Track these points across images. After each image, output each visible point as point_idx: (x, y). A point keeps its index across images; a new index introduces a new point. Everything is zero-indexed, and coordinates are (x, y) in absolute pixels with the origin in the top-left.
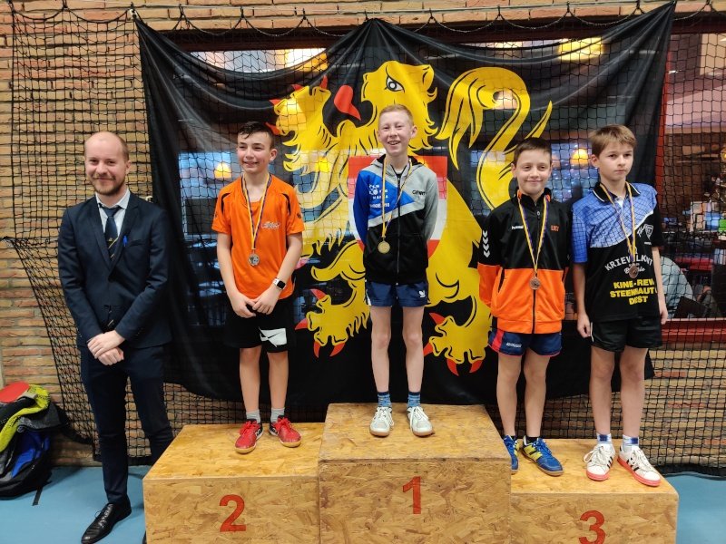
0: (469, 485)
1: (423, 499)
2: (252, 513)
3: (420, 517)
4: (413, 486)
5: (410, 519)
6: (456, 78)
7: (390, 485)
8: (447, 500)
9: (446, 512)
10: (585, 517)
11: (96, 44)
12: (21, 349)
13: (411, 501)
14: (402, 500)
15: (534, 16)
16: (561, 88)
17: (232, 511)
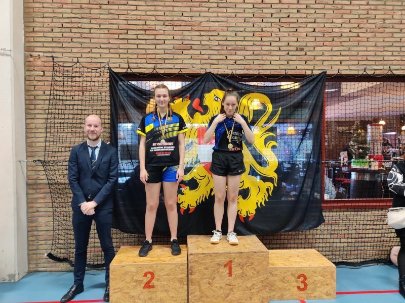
0: (252, 264)
1: (233, 270)
2: (158, 280)
3: (231, 278)
4: (229, 265)
5: (227, 279)
6: (242, 97)
7: (219, 264)
8: (243, 270)
9: (242, 276)
10: (299, 277)
11: (87, 77)
12: (37, 213)
13: (228, 272)
14: (224, 271)
15: (272, 73)
16: (284, 102)
17: (149, 279)
